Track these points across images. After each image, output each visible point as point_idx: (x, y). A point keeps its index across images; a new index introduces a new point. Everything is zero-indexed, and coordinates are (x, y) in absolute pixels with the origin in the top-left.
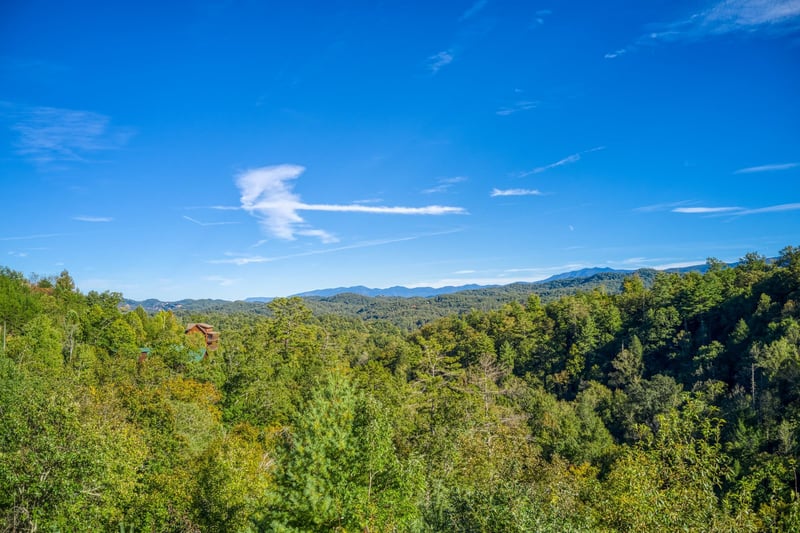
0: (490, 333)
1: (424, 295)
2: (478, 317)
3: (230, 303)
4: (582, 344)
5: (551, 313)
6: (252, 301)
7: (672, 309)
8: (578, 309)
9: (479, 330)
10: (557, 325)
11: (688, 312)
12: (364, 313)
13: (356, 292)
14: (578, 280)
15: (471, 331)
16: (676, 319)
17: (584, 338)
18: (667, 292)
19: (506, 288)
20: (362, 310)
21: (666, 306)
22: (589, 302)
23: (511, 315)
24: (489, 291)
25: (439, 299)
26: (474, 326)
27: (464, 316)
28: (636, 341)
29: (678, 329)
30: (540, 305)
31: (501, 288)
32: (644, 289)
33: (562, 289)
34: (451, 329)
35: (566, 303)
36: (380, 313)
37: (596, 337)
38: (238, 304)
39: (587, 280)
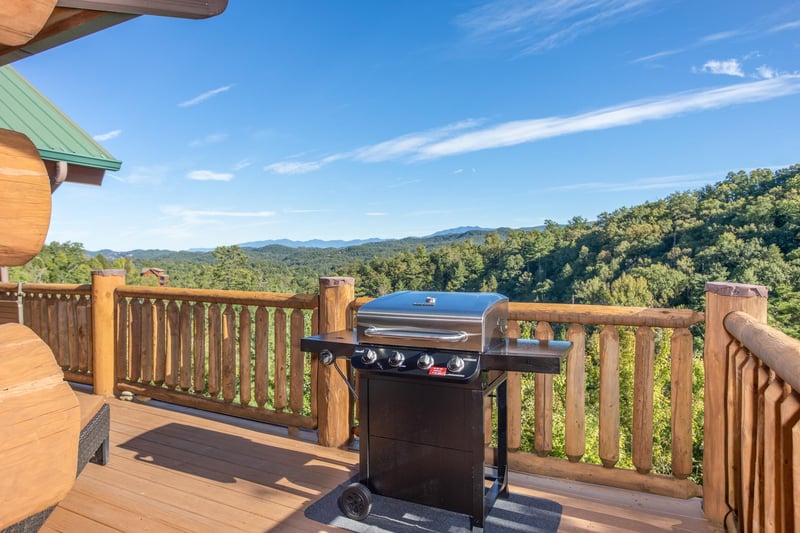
0: (388, 274)
1: (338, 246)
2: (379, 263)
3: (174, 253)
4: (455, 282)
5: (434, 260)
6: (194, 251)
7: (519, 256)
8: (453, 256)
9: (380, 272)
10: (438, 268)
11: (530, 258)
12: (289, 261)
13: (283, 244)
14: (455, 235)
15: (373, 273)
16: (521, 264)
17: (456, 278)
18: (516, 244)
19: (401, 241)
20: (286, 259)
21: (515, 254)
22: (461, 251)
23: (404, 261)
24: (388, 244)
25: (349, 249)
26: (376, 269)
27: (369, 262)
28: (493, 279)
29: (523, 270)
30: (425, 253)
31: (397, 241)
32: (501, 243)
33: (443, 242)
34: (358, 272)
35: (445, 252)
36: (301, 261)
37: (465, 277)
38: (183, 254)
39: (462, 235)
